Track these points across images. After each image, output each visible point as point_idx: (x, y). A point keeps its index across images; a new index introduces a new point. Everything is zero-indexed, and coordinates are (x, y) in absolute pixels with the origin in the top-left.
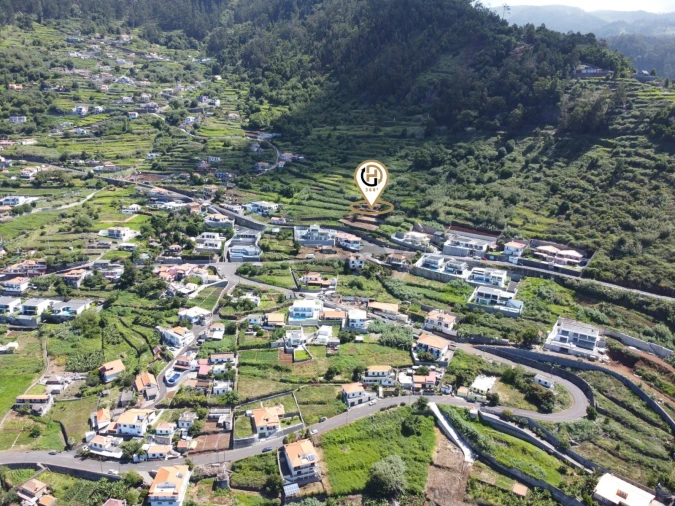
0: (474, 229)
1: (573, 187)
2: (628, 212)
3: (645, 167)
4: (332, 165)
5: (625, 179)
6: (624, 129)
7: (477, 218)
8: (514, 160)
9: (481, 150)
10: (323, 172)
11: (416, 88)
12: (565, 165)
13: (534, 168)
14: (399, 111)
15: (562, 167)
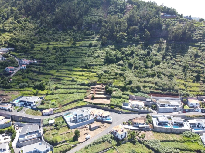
0: (164, 94)
1: (195, 67)
4: (58, 64)
6: (199, 39)
7: (162, 88)
8: (156, 55)
9: (137, 51)
10: (55, 69)
11: (85, 23)
12: (182, 56)
13: (168, 58)
14: (81, 34)
15: (182, 57)
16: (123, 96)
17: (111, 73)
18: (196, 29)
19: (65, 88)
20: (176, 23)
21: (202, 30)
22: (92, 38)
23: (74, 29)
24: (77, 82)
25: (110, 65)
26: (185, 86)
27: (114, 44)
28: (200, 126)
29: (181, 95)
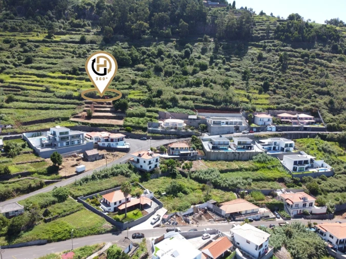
0: (217, 109)
1: (260, 72)
2: (313, 83)
3: (297, 57)
5: (290, 64)
6: (261, 36)
7: (214, 99)
8: (199, 58)
9: (168, 51)
10: (8, 73)
11: (72, 7)
12: (239, 59)
13: (219, 62)
14: (63, 23)
15: (239, 61)
16: (148, 114)
17: (123, 80)
18: (256, 24)
19: (30, 100)
20: (227, 14)
21: (264, 24)
22: (84, 32)
23: (49, 15)
24: (56, 93)
25: (122, 69)
26: (248, 97)
27: (126, 41)
28: (277, 148)
29: (244, 109)
